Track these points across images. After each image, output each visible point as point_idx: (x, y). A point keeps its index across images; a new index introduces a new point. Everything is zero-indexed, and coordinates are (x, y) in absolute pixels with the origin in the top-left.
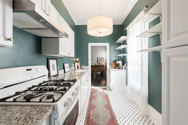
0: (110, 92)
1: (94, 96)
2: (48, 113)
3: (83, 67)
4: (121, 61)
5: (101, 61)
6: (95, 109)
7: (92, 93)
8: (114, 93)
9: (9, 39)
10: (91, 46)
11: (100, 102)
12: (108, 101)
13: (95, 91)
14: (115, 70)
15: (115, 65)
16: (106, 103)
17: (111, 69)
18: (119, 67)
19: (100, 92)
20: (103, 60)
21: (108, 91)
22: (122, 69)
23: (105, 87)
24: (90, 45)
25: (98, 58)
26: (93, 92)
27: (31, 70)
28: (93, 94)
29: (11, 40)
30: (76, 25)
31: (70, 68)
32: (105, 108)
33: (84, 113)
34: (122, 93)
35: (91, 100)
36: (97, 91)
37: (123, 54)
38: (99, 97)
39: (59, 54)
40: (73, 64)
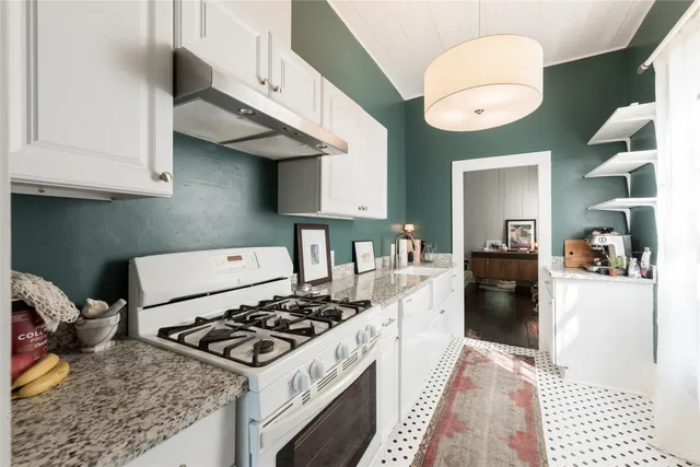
0: (550, 376)
1: (468, 379)
2: (223, 397)
3: (430, 256)
4: (627, 233)
5: (525, 234)
6: (460, 435)
7: (461, 366)
8: (573, 388)
9: (163, 177)
10: (465, 173)
11: (489, 411)
12: (532, 418)
13: (477, 361)
14: (581, 276)
15: (584, 255)
16: (519, 424)
17: (555, 274)
18: (606, 263)
19: (501, 370)
20: (532, 231)
21: (543, 373)
22: (626, 274)
23: (528, 352)
24: (460, 168)
25: (507, 221)
26: (466, 360)
27: (239, 258)
28: (467, 370)
29: (166, 180)
30: (405, 99)
31: (379, 260)
32: (511, 446)
33: (413, 434)
34: (621, 397)
35: (449, 394)
36: (486, 361)
37: (634, 195)
38: (493, 388)
39: (320, 210)
40: (393, 246)
